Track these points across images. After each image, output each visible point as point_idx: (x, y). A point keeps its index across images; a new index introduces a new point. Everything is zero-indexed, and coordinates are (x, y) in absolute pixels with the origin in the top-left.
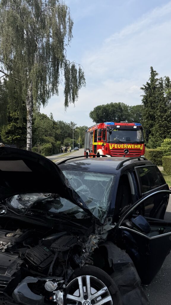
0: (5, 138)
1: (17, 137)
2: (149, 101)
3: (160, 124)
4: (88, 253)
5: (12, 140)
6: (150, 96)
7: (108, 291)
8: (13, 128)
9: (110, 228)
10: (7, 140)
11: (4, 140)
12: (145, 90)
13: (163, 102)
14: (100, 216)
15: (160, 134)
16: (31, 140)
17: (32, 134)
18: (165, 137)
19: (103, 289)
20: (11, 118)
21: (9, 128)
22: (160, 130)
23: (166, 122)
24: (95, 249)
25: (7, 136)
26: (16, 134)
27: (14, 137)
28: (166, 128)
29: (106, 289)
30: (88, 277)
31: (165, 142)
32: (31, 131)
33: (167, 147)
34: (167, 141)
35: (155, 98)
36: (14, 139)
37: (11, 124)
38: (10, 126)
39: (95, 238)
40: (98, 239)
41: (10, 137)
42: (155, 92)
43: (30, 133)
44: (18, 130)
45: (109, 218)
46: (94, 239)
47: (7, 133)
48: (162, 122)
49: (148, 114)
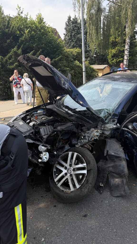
0: (111, 61)
1: (120, 59)
4: (87, 141)
5: (116, 63)
7: (86, 167)
8: (118, 52)
9: (112, 127)
10: (113, 63)
11: (110, 63)
14: (105, 116)
16: (128, 61)
17: (128, 56)
19: (83, 164)
20: (117, 42)
21: (115, 52)
24: (95, 139)
25: (113, 59)
26: (120, 57)
27: (117, 60)
29: (85, 165)
30: (76, 154)
32: (128, 53)
36: (118, 61)
37: (117, 48)
38: (115, 50)
39: (97, 132)
40: (100, 133)
41: (115, 60)
43: (127, 55)
44: (121, 53)
45: (114, 119)
46: (95, 132)
47: (113, 57)
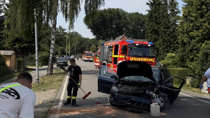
1: (25, 45)
2: (154, 16)
3: (164, 39)
6: (155, 12)
12: (150, 5)
13: (167, 18)
15: (163, 48)
17: (55, 45)
18: (168, 52)
22: (164, 44)
23: (169, 38)
25: (14, 44)
26: (24, 42)
27: (21, 45)
28: (169, 43)
31: (168, 56)
32: (54, 42)
33: (170, 60)
34: (170, 55)
35: (160, 14)
36: (22, 47)
41: (17, 45)
42: (160, 9)
43: (53, 44)
47: (14, 41)
48: (166, 37)
49: (152, 29)
